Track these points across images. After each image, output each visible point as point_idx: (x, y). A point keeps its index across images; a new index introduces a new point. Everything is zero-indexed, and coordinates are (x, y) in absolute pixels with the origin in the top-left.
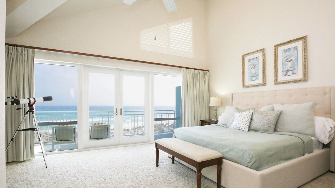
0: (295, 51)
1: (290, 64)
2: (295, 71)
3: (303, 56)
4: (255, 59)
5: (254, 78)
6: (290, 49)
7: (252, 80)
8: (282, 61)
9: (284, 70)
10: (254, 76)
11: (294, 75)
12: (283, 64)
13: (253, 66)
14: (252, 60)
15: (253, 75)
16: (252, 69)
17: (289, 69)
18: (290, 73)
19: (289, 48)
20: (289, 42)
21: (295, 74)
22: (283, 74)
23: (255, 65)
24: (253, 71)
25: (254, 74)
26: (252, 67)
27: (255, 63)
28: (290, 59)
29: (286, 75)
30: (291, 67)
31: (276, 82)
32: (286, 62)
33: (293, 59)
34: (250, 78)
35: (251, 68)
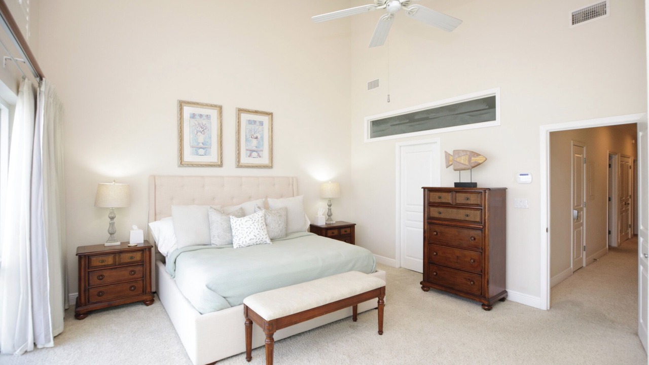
0: (261, 127)
1: (255, 142)
2: (261, 153)
3: (269, 136)
4: (204, 117)
5: (201, 151)
6: (255, 122)
7: (197, 154)
8: (246, 136)
9: (247, 148)
10: (201, 148)
11: (260, 159)
12: (247, 140)
13: (200, 129)
14: (197, 117)
15: (201, 145)
16: (199, 133)
17: (254, 148)
18: (254, 154)
19: (255, 120)
20: (256, 112)
21: (260, 157)
22: (246, 154)
23: (205, 128)
24: (201, 138)
25: (203, 143)
26: (198, 129)
27: (204, 124)
28: (255, 136)
29: (250, 156)
30: (256, 147)
31: (239, 165)
32: (251, 138)
33: (259, 137)
34: (195, 148)
35: (196, 131)
